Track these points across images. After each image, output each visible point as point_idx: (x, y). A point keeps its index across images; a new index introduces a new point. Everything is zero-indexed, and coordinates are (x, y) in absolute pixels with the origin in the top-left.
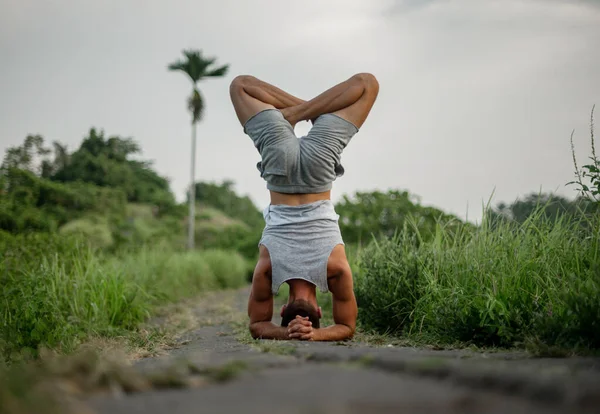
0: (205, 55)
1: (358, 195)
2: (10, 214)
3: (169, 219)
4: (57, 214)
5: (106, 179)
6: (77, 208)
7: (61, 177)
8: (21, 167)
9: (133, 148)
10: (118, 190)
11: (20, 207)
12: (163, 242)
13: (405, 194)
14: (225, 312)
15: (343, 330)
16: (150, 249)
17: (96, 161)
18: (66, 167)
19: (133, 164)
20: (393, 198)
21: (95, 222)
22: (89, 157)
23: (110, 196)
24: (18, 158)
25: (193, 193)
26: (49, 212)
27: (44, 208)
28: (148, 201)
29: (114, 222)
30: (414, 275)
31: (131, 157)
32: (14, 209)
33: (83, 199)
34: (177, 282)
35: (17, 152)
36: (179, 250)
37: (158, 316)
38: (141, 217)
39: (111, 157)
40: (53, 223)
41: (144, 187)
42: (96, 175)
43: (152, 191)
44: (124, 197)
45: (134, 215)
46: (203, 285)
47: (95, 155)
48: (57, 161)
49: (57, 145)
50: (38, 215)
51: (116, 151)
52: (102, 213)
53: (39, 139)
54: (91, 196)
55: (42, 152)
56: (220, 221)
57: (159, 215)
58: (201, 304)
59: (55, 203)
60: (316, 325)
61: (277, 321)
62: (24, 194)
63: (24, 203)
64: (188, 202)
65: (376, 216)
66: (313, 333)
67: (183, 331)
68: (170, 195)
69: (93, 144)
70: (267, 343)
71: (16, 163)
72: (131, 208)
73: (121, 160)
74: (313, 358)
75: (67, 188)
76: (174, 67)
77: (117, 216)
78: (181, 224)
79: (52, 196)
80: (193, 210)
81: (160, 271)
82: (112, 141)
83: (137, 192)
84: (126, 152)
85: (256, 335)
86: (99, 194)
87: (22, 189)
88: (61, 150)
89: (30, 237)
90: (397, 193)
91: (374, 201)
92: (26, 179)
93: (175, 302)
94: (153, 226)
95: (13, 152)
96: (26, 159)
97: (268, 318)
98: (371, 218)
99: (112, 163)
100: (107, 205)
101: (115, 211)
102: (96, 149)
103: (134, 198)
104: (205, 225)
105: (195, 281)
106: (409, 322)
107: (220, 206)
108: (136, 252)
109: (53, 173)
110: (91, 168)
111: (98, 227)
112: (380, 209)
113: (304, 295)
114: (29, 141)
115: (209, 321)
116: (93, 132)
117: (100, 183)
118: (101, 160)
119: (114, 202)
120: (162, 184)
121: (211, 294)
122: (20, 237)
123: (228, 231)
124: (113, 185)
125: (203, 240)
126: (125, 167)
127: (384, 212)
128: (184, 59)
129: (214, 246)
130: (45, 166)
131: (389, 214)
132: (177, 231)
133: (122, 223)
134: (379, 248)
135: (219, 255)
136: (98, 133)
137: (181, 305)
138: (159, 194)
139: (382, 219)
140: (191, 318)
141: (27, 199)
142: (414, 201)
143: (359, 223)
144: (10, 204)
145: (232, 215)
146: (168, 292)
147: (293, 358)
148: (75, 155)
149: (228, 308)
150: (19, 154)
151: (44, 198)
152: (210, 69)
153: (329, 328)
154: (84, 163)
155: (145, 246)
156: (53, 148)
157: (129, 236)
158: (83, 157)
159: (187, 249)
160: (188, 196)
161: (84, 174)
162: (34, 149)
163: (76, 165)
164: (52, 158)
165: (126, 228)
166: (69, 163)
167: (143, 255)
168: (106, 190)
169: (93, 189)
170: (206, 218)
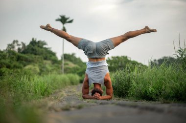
0: (66, 16)
1: (112, 57)
2: (9, 63)
3: (56, 65)
4: (23, 63)
5: (37, 53)
6: (29, 62)
7: (24, 52)
8: (12, 49)
9: (45, 44)
10: (41, 56)
11: (12, 61)
12: (55, 72)
13: (126, 57)
14: (74, 92)
15: (109, 97)
16: (51, 74)
17: (34, 48)
18: (25, 50)
19: (45, 48)
20: (123, 58)
21: (34, 66)
22: (32, 46)
23: (38, 58)
24: (11, 47)
25: (63, 57)
26: (20, 63)
27: (19, 61)
28: (50, 59)
29: (40, 66)
30: (129, 81)
31: (44, 46)
32: (10, 62)
33: (31, 59)
34: (59, 83)
35: (11, 45)
36: (59, 74)
37: (55, 93)
38: (48, 64)
39: (39, 46)
40: (22, 66)
41: (48, 55)
42: (34, 52)
43: (51, 56)
44: (43, 58)
45: (46, 63)
46: (67, 84)
47: (34, 46)
48: (22, 48)
49: (22, 43)
50: (17, 64)
51: (40, 45)
52: (36, 63)
53: (17, 41)
54: (33, 58)
55: (18, 45)
56: (71, 65)
57: (53, 64)
58: (67, 90)
59: (22, 60)
60: (101, 95)
61: (90, 94)
62: (13, 58)
63: (13, 60)
64: (62, 60)
65: (118, 64)
66: (101, 97)
67: (62, 97)
68: (56, 57)
69: (33, 43)
70: (88, 100)
71: (10, 48)
72: (45, 61)
73: (42, 47)
74: (101, 104)
75: (26, 56)
76: (57, 20)
77: (41, 64)
78: (60, 66)
79: (21, 58)
80: (63, 62)
81: (54, 80)
82: (39, 42)
83: (46, 57)
84: (43, 45)
85: (84, 98)
86: (35, 57)
87: (13, 56)
88: (24, 44)
89: (15, 70)
90: (124, 57)
91: (117, 59)
92: (14, 53)
93: (59, 89)
94: (51, 67)
95: (9, 45)
96: (13, 47)
97: (88, 93)
98: (116, 64)
99: (39, 48)
100: (38, 61)
101: (40, 62)
102: (34, 44)
103: (46, 59)
104: (67, 66)
105: (64, 83)
106: (128, 94)
107: (71, 61)
108: (47, 74)
109: (21, 51)
110: (33, 50)
111: (35, 67)
112: (119, 61)
113: (98, 87)
114: (14, 42)
115: (70, 94)
116: (33, 39)
117: (36, 54)
118: (36, 47)
119: (40, 60)
120: (54, 54)
121: (69, 87)
122: (12, 70)
123: (74, 68)
124: (39, 55)
125: (67, 71)
126: (43, 49)
127: (120, 62)
128: (60, 18)
129: (70, 72)
130: (19, 49)
131: (121, 63)
132: (59, 68)
133: (42, 66)
134: (119, 73)
135: (71, 75)
136: (35, 40)
137: (61, 90)
138: (53, 57)
139: (120, 64)
140: (64, 93)
141: (14, 59)
142: (129, 59)
143: (113, 65)
144: (9, 60)
145: (75, 63)
146: (57, 86)
147: (96, 104)
148: (28, 46)
149: (75, 90)
150: (11, 46)
151: (19, 59)
152: (68, 20)
153: (105, 96)
154: (30, 48)
155: (50, 73)
156: (21, 44)
157: (45, 70)
158: (30, 47)
159: (62, 73)
160: (62, 58)
161: (31, 51)
162: (16, 44)
163: (28, 49)
164: (21, 47)
165: (43, 67)
166: (26, 48)
167: (49, 75)
168: (37, 56)
169: (33, 56)
170: (67, 64)
